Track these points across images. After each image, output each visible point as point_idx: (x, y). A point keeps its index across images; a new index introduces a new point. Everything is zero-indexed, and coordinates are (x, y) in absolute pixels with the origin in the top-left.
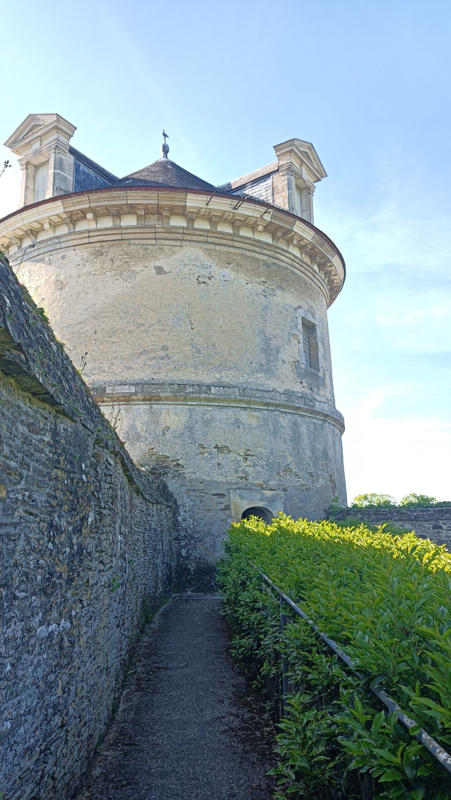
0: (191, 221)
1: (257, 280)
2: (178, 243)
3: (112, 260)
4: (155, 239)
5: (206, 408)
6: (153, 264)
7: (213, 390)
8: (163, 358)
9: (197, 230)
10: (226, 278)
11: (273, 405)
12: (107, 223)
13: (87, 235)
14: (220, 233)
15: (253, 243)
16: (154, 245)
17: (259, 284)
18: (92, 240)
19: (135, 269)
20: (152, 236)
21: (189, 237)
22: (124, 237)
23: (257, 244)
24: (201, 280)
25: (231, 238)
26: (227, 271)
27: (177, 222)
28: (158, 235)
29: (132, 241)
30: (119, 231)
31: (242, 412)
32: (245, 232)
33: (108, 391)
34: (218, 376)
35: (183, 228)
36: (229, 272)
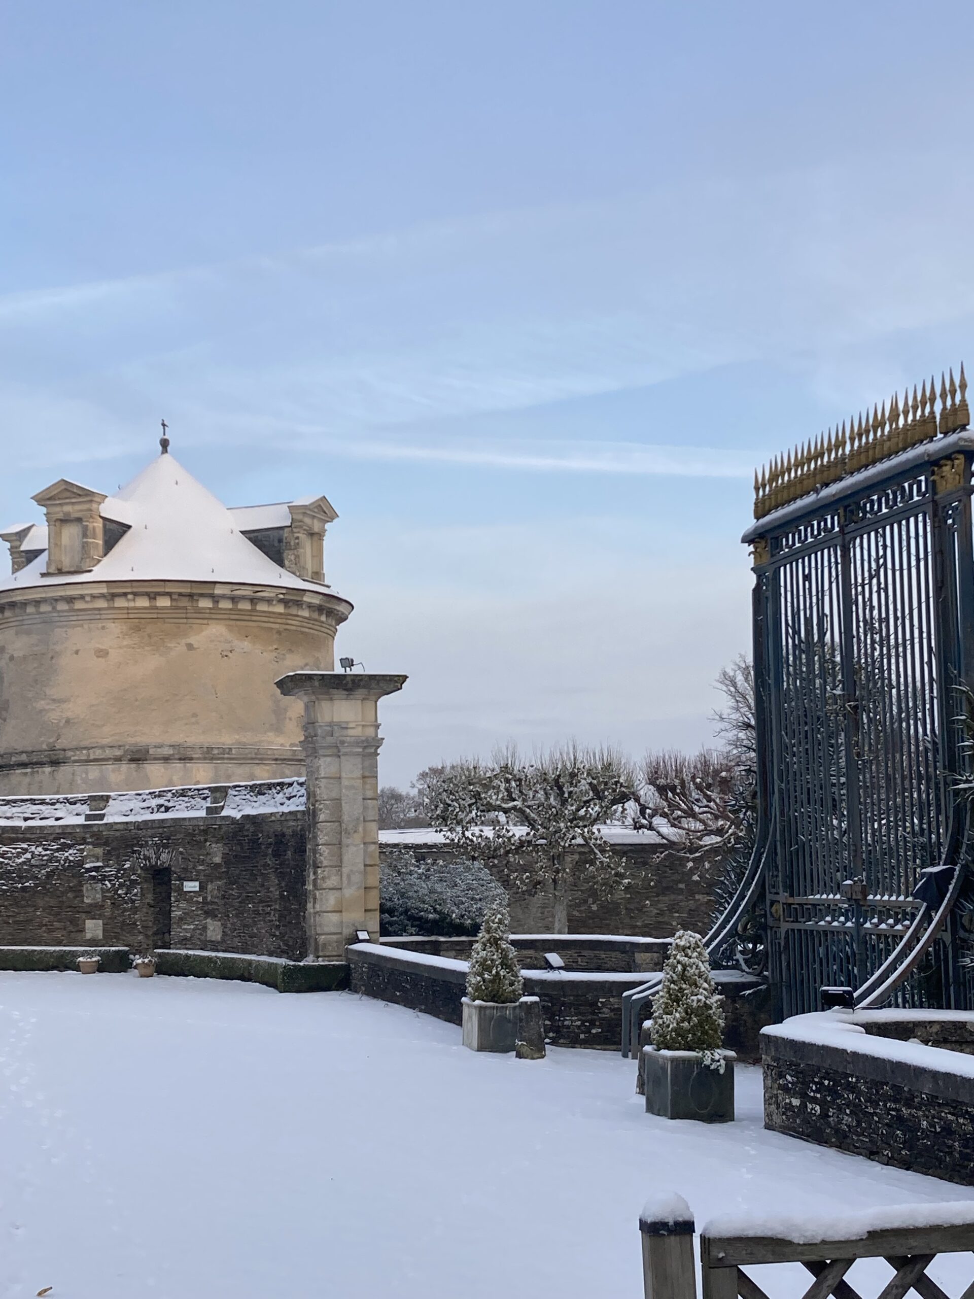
0: (216, 602)
1: (270, 648)
2: (205, 621)
3: (150, 636)
4: (186, 618)
5: (227, 765)
6: (184, 641)
7: (234, 751)
8: (193, 724)
9: (221, 609)
10: (245, 650)
11: (281, 760)
12: (143, 602)
13: (126, 611)
14: (240, 610)
15: (268, 615)
16: (186, 623)
17: (271, 651)
18: (131, 616)
19: (169, 645)
20: (184, 616)
21: (214, 616)
22: (160, 616)
23: (271, 615)
24: (225, 653)
25: (249, 613)
26: (246, 643)
27: (205, 603)
28: (189, 615)
29: (167, 620)
30: (156, 611)
31: (256, 767)
32: (262, 607)
33: (151, 751)
34: (237, 737)
35: (210, 609)
36: (246, 645)
